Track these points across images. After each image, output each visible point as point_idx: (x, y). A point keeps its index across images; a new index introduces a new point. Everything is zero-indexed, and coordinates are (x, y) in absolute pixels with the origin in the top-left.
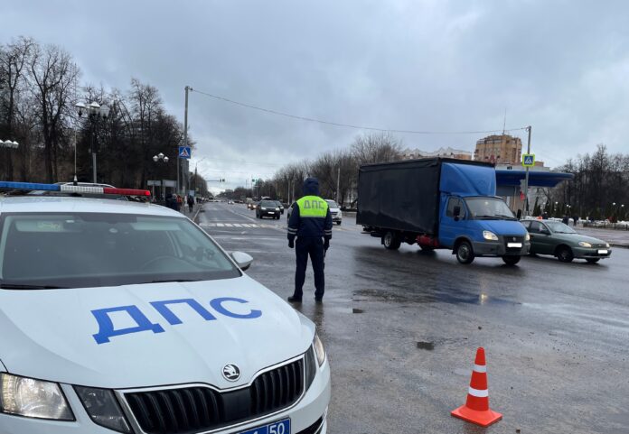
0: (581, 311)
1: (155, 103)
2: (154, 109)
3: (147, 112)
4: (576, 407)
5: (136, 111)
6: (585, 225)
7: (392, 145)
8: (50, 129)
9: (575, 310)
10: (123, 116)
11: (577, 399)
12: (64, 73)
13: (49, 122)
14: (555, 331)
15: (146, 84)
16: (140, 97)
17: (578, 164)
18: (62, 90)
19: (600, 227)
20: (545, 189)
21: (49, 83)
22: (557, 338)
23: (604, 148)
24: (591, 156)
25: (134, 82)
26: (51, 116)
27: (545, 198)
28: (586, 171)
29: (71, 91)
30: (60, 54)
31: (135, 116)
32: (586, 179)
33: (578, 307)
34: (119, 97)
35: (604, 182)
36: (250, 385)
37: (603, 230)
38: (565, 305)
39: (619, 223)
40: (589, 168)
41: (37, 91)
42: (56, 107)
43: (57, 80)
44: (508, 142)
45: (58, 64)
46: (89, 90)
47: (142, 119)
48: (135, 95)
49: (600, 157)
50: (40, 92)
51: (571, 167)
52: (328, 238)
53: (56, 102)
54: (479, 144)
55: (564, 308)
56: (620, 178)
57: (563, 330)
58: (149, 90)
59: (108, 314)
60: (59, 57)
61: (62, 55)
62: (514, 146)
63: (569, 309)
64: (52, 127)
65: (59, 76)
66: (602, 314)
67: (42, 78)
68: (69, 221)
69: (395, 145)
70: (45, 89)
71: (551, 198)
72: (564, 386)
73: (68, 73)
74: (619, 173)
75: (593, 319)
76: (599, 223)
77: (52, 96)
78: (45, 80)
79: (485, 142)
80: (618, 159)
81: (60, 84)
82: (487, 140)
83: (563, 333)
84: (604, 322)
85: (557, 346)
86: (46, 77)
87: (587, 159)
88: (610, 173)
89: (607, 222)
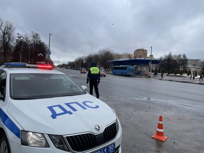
0: (177, 102)
1: (39, 38)
2: (38, 40)
3: (36, 41)
4: (188, 134)
5: (32, 41)
6: (167, 75)
7: (110, 51)
8: (5, 46)
9: (175, 102)
10: (28, 42)
11: (188, 131)
12: (11, 29)
13: (5, 44)
14: (172, 109)
15: (36, 33)
16: (34, 37)
17: (164, 57)
18: (10, 34)
19: (172, 76)
20: (155, 65)
21: (6, 32)
22: (173, 111)
23: (171, 53)
24: (167, 55)
25: (32, 32)
26: (6, 42)
27: (155, 67)
28: (166, 60)
29: (13, 34)
30: (9, 23)
31: (32, 42)
32: (166, 62)
33: (175, 101)
34: (27, 36)
35: (171, 63)
36: (103, 132)
37: (172, 77)
38: (172, 100)
39: (177, 75)
40: (167, 59)
41: (2, 34)
42: (8, 39)
43: (8, 31)
44: (143, 51)
45: (9, 26)
46: (18, 34)
47: (34, 43)
48: (32, 36)
49: (170, 55)
50: (3, 35)
51: (162, 58)
52: (99, 80)
53: (8, 38)
54: (135, 51)
55: (171, 101)
56: (176, 62)
57: (174, 108)
58: (37, 34)
59: (53, 108)
60: (9, 24)
61: (10, 24)
62: (145, 52)
63: (173, 101)
64: (6, 45)
65: (9, 30)
66: (183, 103)
67: (4, 30)
68: (32, 76)
69: (111, 52)
70: (4, 34)
71: (156, 67)
72: (182, 126)
73: (12, 29)
74: (175, 60)
75: (181, 105)
76: (171, 75)
77: (7, 36)
78: (4, 31)
79: (137, 51)
80: (175, 56)
81: (9, 32)
82: (137, 50)
83: (174, 109)
84: (185, 105)
85: (175, 114)
86: (5, 30)
87: (166, 56)
88: (173, 60)
89: (173, 74)
